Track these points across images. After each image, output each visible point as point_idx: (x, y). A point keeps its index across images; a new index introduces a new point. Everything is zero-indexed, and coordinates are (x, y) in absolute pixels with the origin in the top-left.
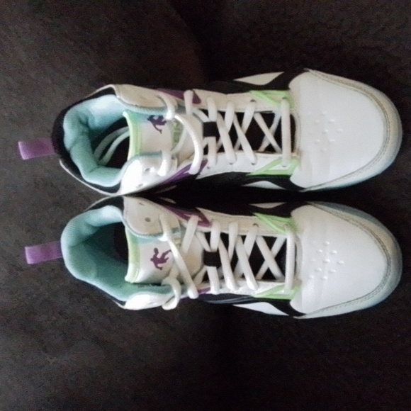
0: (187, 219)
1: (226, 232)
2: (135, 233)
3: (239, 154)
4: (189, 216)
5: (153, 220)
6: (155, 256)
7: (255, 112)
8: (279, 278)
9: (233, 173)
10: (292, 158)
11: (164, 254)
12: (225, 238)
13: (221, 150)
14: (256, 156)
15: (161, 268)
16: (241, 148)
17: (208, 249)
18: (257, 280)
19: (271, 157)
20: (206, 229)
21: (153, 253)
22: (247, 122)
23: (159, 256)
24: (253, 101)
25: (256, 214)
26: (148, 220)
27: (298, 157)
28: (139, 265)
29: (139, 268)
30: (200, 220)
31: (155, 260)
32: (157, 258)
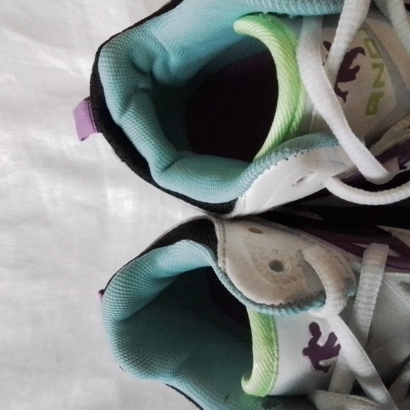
0: (359, 253)
2: (268, 307)
4: (364, 246)
5: (288, 266)
6: (313, 343)
15: (327, 370)
21: (308, 337)
23: (321, 342)
26: (277, 266)
28: (277, 366)
29: (277, 374)
30: (394, 254)
31: (312, 351)
32: (318, 346)
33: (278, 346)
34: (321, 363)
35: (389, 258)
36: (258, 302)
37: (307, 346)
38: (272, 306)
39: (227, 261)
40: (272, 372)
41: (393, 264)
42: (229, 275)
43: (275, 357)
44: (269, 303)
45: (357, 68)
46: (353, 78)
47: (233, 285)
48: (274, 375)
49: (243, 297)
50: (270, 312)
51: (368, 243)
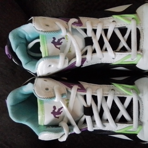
0: (71, 87)
1: (95, 95)
2: (42, 98)
3: (105, 53)
4: (72, 86)
5: (50, 89)
6: (54, 111)
7: (115, 28)
8: (129, 121)
9: (102, 64)
10: (138, 54)
11: (59, 109)
12: (95, 98)
13: (94, 51)
14: (115, 54)
15: (58, 118)
16: (106, 50)
17: (85, 106)
18: (116, 122)
19: (124, 54)
20: (83, 94)
21: (53, 109)
22: (110, 34)
23: (56, 111)
24: (114, 21)
25: (113, 83)
26: (47, 89)
27: (142, 54)
28: (44, 116)
29: (44, 118)
30: (79, 88)
31: (54, 113)
32: (55, 112)
33: (44, 111)
34: (57, 116)
35: (78, 89)
36: (40, 97)
37: (52, 111)
38: (43, 98)
39: (35, 87)
40: (43, 118)
41: (79, 90)
42: (35, 91)
43: (43, 114)
44: (43, 97)
45: (62, 42)
46: (61, 44)
47: (35, 93)
48: (44, 119)
49: (37, 96)
50: (43, 99)
51: (74, 85)
